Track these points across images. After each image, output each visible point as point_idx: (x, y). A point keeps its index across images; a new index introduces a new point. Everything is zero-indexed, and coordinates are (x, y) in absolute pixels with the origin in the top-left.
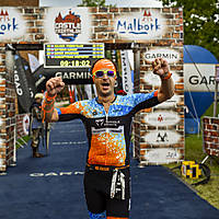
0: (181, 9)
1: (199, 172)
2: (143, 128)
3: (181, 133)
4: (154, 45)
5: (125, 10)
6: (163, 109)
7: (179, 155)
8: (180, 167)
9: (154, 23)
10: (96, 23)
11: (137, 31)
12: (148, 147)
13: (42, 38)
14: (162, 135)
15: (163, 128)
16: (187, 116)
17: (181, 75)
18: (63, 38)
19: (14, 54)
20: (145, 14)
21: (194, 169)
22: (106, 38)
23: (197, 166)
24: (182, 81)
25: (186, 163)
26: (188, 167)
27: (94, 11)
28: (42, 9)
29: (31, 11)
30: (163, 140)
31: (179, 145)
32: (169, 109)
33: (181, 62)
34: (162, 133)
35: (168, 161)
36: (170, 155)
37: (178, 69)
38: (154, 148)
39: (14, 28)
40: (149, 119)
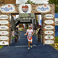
2: (44, 35)
3: (54, 36)
4: (47, 13)
5: (40, 4)
6: (49, 30)
8: (54, 45)
9: (47, 8)
10: (32, 8)
11: (43, 10)
12: (46, 40)
13: (19, 12)
15: (50, 35)
16: (56, 32)
17: (54, 21)
19: (11, 16)
20: (45, 6)
22: (35, 12)
24: (54, 23)
25: (56, 44)
27: (32, 5)
28: (19, 4)
29: (16, 5)
30: (49, 38)
31: (54, 39)
32: (51, 30)
33: (54, 18)
34: (49, 36)
35: (51, 43)
37: (53, 20)
38: (47, 40)
39: (12, 9)
40: (46, 32)
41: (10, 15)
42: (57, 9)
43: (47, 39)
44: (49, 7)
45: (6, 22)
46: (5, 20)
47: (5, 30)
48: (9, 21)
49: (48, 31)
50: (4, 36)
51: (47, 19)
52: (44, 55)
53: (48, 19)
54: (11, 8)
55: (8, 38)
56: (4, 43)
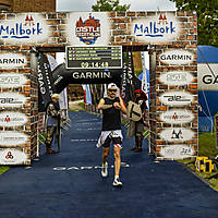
0: (195, 13)
1: (212, 167)
2: (159, 125)
3: (195, 130)
5: (142, 14)
6: (177, 108)
7: (192, 151)
8: (194, 163)
9: (169, 26)
10: (114, 27)
11: (153, 34)
12: (164, 143)
13: (65, 41)
14: (177, 132)
15: (178, 126)
16: (200, 114)
17: (195, 75)
18: (84, 41)
19: (37, 56)
20: (161, 18)
21: (208, 164)
22: (124, 41)
23: (210, 161)
24: (196, 81)
25: (200, 158)
26: (202, 162)
27: (112, 15)
28: (64, 14)
29: (54, 16)
30: (177, 137)
31: (193, 142)
32: (183, 108)
33: (195, 63)
34: (177, 130)
35: (182, 157)
36: (185, 152)
37: (192, 69)
38: (169, 144)
39: (38, 32)
40: (164, 117)
41: (33, 55)
42: (210, 28)
43: (170, 140)
45: (17, 80)
46: (15, 71)
47: (16, 110)
48: (29, 77)
49: (171, 113)
50: (10, 129)
51: (169, 69)
52: (154, 197)
53: (173, 69)
54: (35, 27)
55: (24, 139)
56: (10, 156)
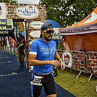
0: (45, 5)
4: (34, 20)
5: (21, 5)
10: (8, 10)
20: (30, 7)
22: (13, 17)
27: (7, 5)
44: (37, 10)
51: (34, 30)
53: (36, 30)
